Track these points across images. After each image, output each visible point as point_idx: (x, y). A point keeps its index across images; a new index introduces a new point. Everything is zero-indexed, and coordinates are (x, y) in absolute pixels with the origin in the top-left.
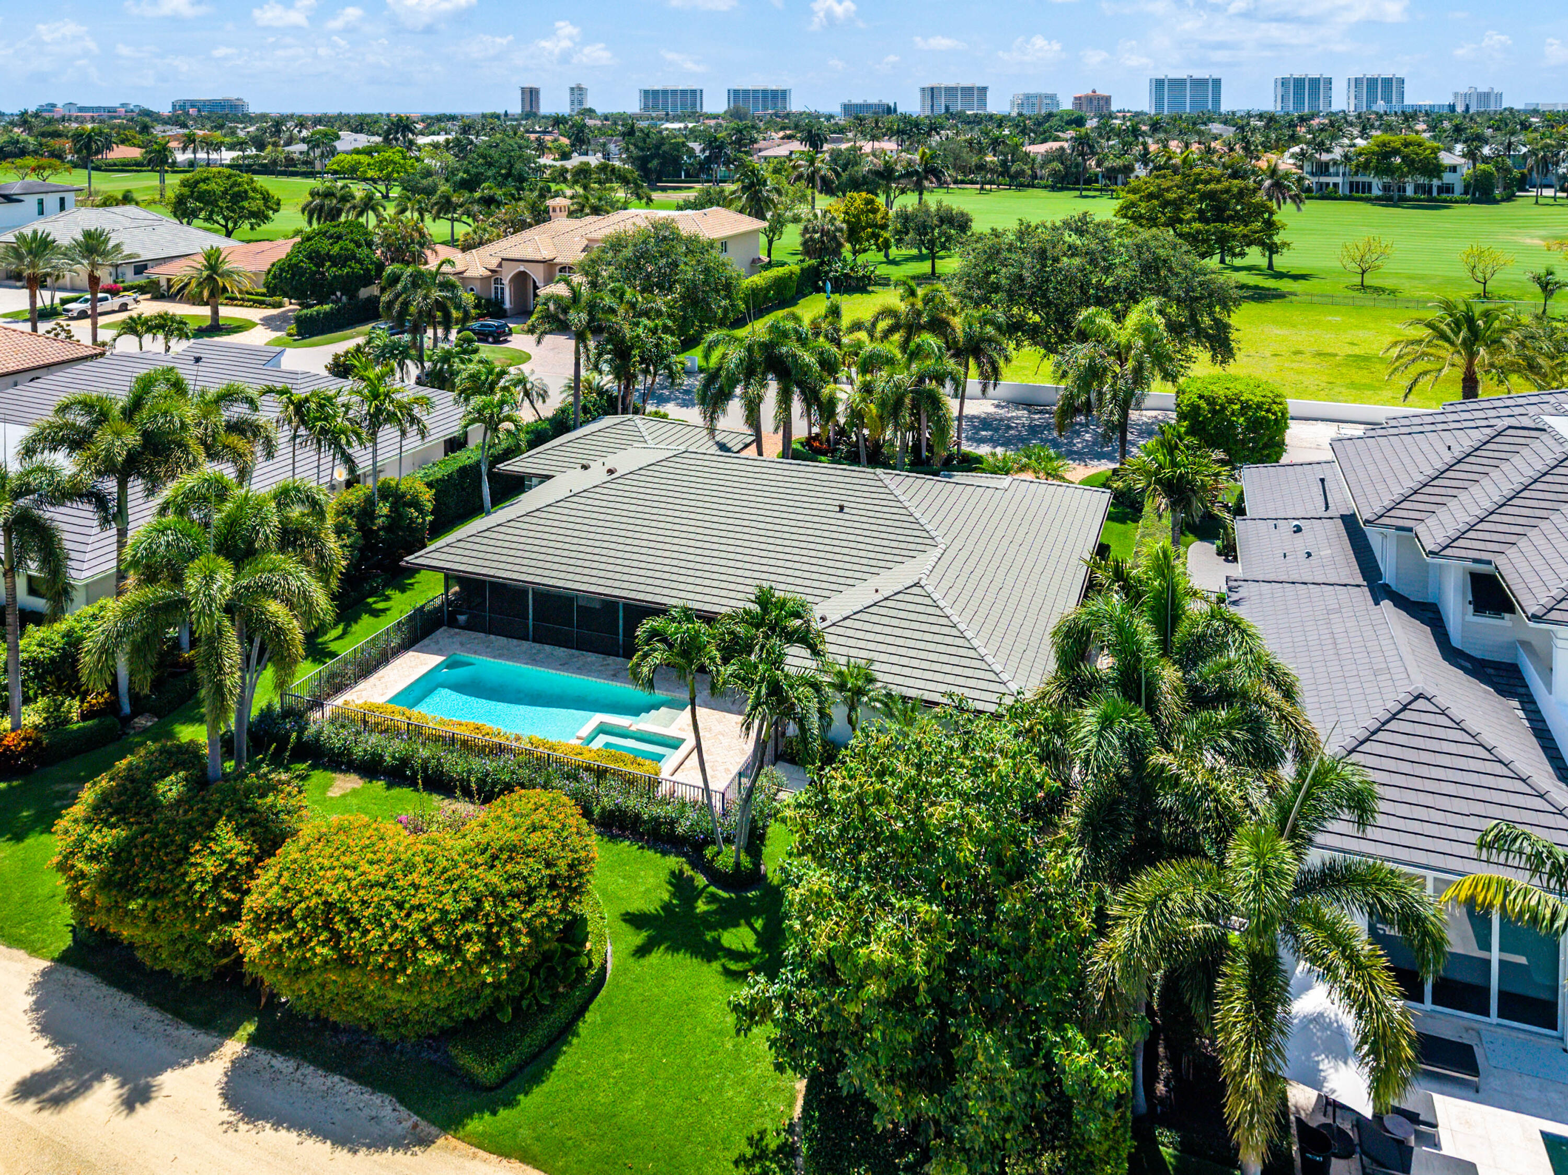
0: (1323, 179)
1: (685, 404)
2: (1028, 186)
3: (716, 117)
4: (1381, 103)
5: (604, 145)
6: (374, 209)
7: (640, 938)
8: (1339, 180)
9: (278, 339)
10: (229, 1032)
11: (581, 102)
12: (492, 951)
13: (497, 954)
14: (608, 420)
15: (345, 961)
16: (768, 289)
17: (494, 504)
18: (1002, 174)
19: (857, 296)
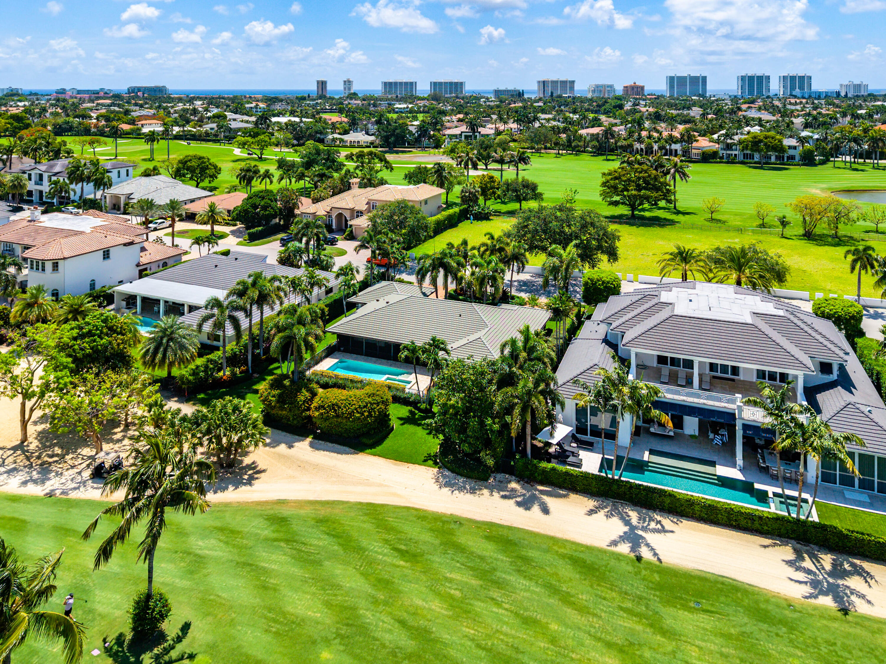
0: (729, 152)
1: (409, 274)
2: (582, 152)
3: (423, 99)
4: (797, 90)
5: (366, 125)
6: (269, 178)
7: (402, 422)
8: (736, 152)
9: (240, 242)
10: (307, 437)
11: (349, 89)
12: (370, 415)
13: (371, 416)
14: (384, 283)
15: (338, 416)
16: (445, 221)
17: (348, 311)
18: (568, 146)
19: (484, 222)
